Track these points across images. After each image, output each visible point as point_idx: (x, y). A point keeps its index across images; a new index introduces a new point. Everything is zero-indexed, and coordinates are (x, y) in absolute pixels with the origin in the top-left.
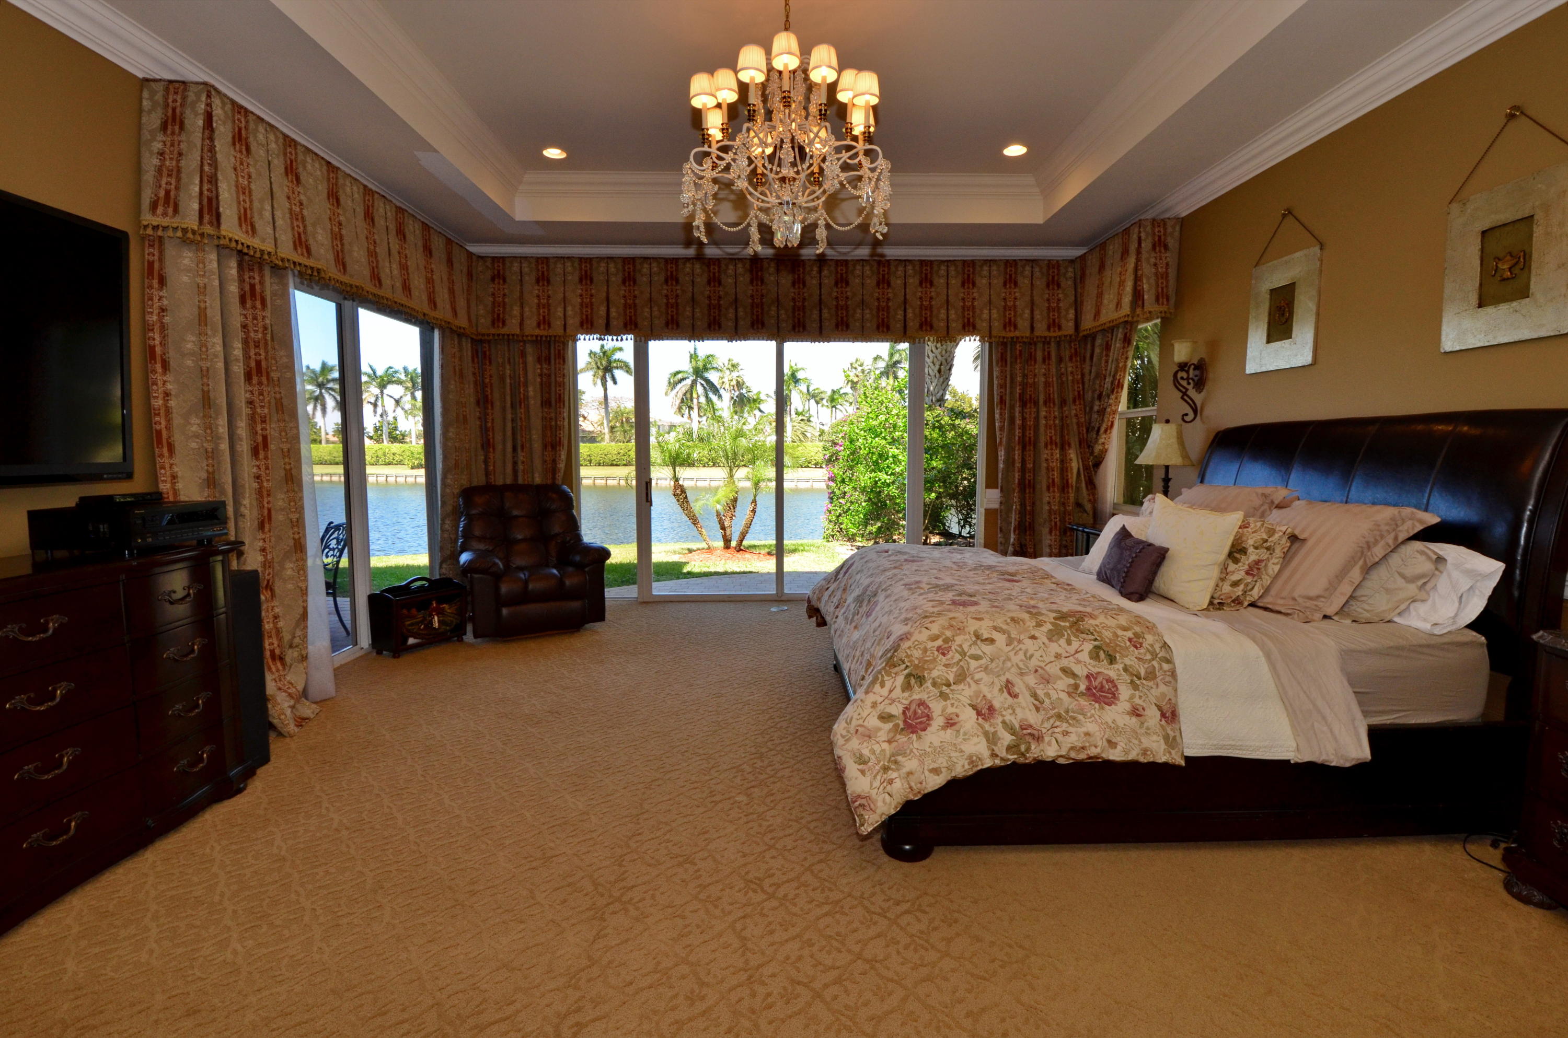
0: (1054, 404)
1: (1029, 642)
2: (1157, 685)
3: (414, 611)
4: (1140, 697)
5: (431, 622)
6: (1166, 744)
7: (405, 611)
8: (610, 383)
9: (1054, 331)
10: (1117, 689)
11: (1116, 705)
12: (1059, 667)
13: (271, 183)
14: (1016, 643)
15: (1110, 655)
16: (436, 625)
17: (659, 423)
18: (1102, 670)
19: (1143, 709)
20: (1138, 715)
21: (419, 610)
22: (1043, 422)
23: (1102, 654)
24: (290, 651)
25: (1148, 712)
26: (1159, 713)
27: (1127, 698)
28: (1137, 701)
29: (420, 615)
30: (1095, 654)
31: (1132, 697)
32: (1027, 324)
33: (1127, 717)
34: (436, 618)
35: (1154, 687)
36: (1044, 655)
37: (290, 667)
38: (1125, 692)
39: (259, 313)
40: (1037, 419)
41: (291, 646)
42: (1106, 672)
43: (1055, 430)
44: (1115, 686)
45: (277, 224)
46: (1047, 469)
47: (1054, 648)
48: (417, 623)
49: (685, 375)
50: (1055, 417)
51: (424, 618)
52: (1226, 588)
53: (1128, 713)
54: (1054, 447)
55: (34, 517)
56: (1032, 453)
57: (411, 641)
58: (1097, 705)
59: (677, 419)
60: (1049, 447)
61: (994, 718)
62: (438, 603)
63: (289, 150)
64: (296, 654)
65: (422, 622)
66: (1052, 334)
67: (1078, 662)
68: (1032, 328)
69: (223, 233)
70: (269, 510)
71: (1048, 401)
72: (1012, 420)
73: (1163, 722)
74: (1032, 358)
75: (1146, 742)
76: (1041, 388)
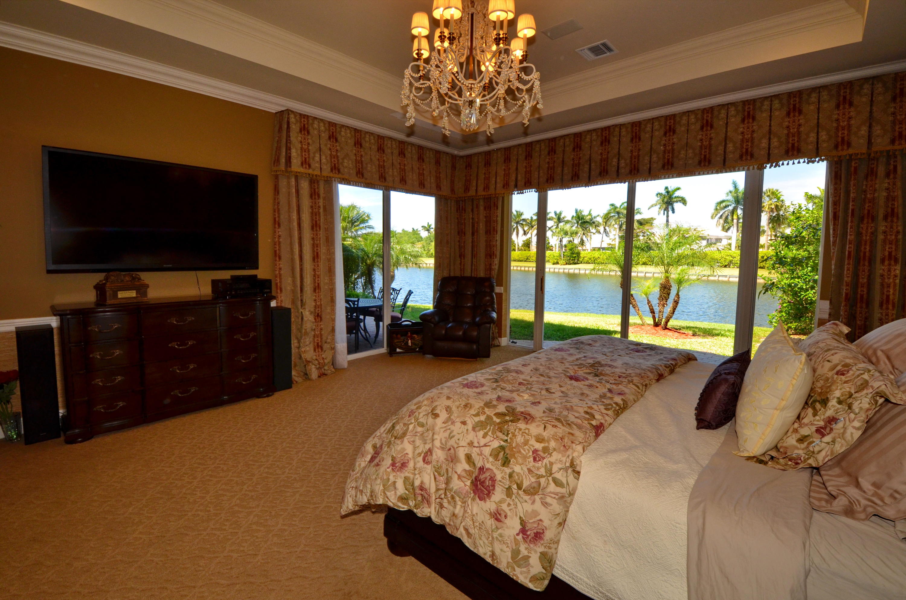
0: (898, 218)
1: (458, 425)
2: (534, 502)
3: (399, 336)
4: (509, 505)
5: (407, 343)
6: (512, 558)
7: (395, 335)
8: (670, 212)
9: (900, 144)
10: (494, 489)
11: (485, 501)
12: (466, 452)
13: (320, 144)
14: (450, 423)
15: (507, 458)
16: (410, 344)
17: (708, 237)
18: (493, 468)
19: (506, 517)
20: (497, 520)
21: (402, 336)
22: (881, 237)
23: (501, 454)
24: (326, 344)
25: (508, 521)
26: (519, 527)
27: (497, 500)
28: (504, 506)
29: (402, 338)
30: (495, 454)
31: (501, 501)
32: (863, 142)
33: (488, 517)
34: (410, 341)
35: (530, 502)
36: (461, 439)
37: (325, 351)
38: (498, 494)
39: (317, 201)
40: (874, 234)
41: (326, 342)
42: (495, 471)
43: (897, 246)
44: (494, 486)
45: (322, 162)
46: (882, 285)
47: (471, 436)
48: (400, 342)
49: (729, 204)
50: (898, 232)
51: (404, 341)
52: (792, 441)
53: (490, 514)
54: (893, 262)
55: (214, 283)
56: (866, 268)
57: (398, 350)
58: (472, 495)
59: (722, 234)
60: (887, 263)
61: (401, 472)
62: (412, 334)
63: (331, 128)
64: (328, 346)
65: (403, 342)
66: (897, 147)
67: (481, 454)
68: (870, 142)
69: (292, 170)
70: (318, 284)
71: (890, 215)
72: (844, 234)
73: (520, 537)
74: (871, 173)
75: (497, 547)
76: (882, 202)
